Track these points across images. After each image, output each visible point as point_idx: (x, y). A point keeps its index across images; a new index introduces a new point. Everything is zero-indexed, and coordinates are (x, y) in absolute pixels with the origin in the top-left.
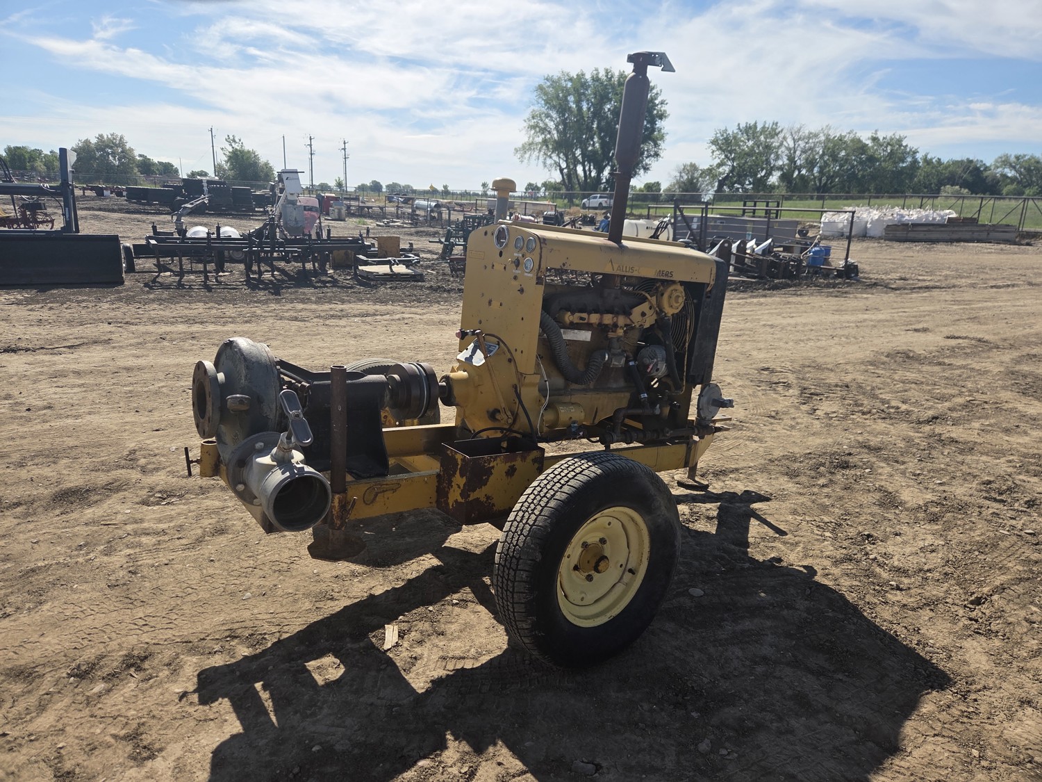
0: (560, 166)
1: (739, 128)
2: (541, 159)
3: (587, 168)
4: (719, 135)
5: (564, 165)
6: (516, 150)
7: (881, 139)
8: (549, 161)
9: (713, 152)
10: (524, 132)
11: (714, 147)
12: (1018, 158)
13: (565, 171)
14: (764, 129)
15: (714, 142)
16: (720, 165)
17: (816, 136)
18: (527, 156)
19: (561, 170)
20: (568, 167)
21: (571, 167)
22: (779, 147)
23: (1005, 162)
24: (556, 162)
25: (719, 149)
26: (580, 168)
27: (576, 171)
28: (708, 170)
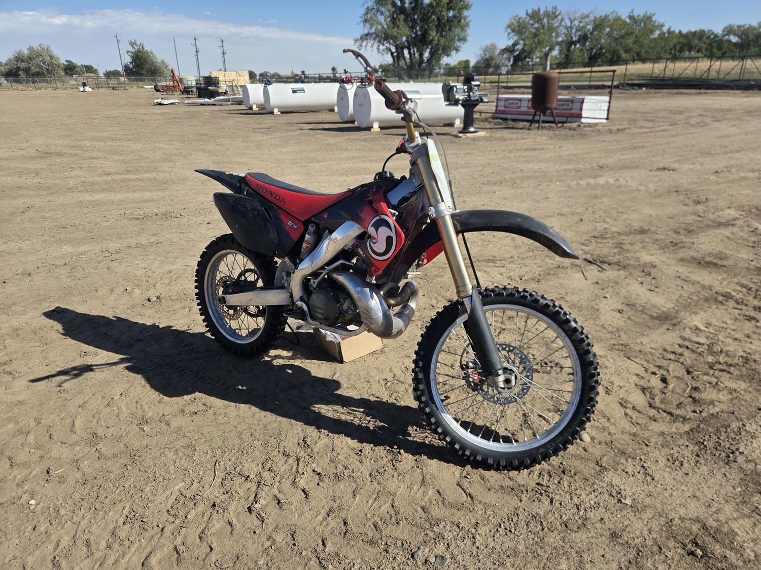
0: (390, 50)
1: (527, 14)
2: (376, 45)
3: (412, 51)
4: (513, 20)
5: (393, 49)
7: (636, 16)
8: (382, 47)
9: (509, 34)
10: (362, 25)
11: (509, 30)
12: (739, 27)
13: (395, 54)
14: (547, 14)
15: (509, 27)
16: (514, 44)
17: (588, 16)
18: (364, 44)
19: (392, 54)
20: (397, 52)
21: (400, 51)
22: (558, 27)
23: (729, 31)
24: (387, 48)
25: (513, 31)
26: (406, 52)
27: (403, 54)
28: (505, 49)
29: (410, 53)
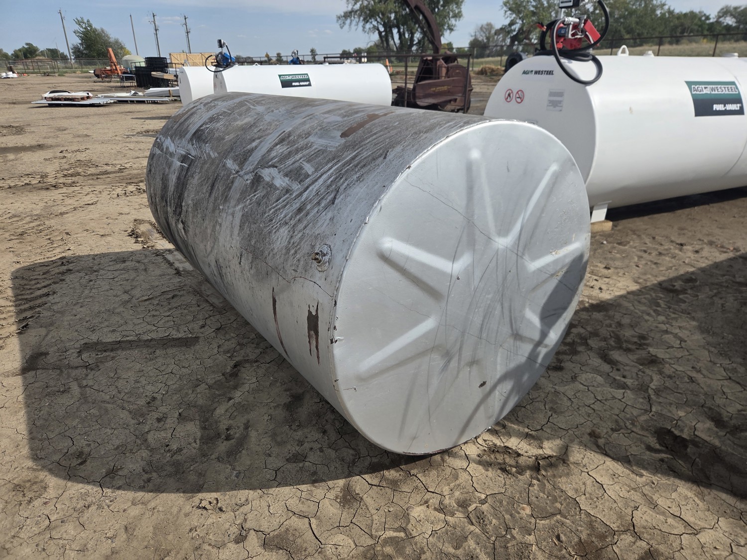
0: (378, 29)
2: (361, 24)
3: (402, 30)
5: (382, 29)
6: (339, 18)
8: (368, 26)
9: (506, 12)
11: (505, 8)
12: (736, 8)
13: (383, 34)
16: (512, 23)
18: (348, 21)
19: (380, 33)
20: (385, 31)
21: (388, 30)
23: (725, 12)
24: (374, 26)
25: (510, 9)
26: (395, 31)
27: (392, 34)
28: (501, 29)
29: (399, 32)
